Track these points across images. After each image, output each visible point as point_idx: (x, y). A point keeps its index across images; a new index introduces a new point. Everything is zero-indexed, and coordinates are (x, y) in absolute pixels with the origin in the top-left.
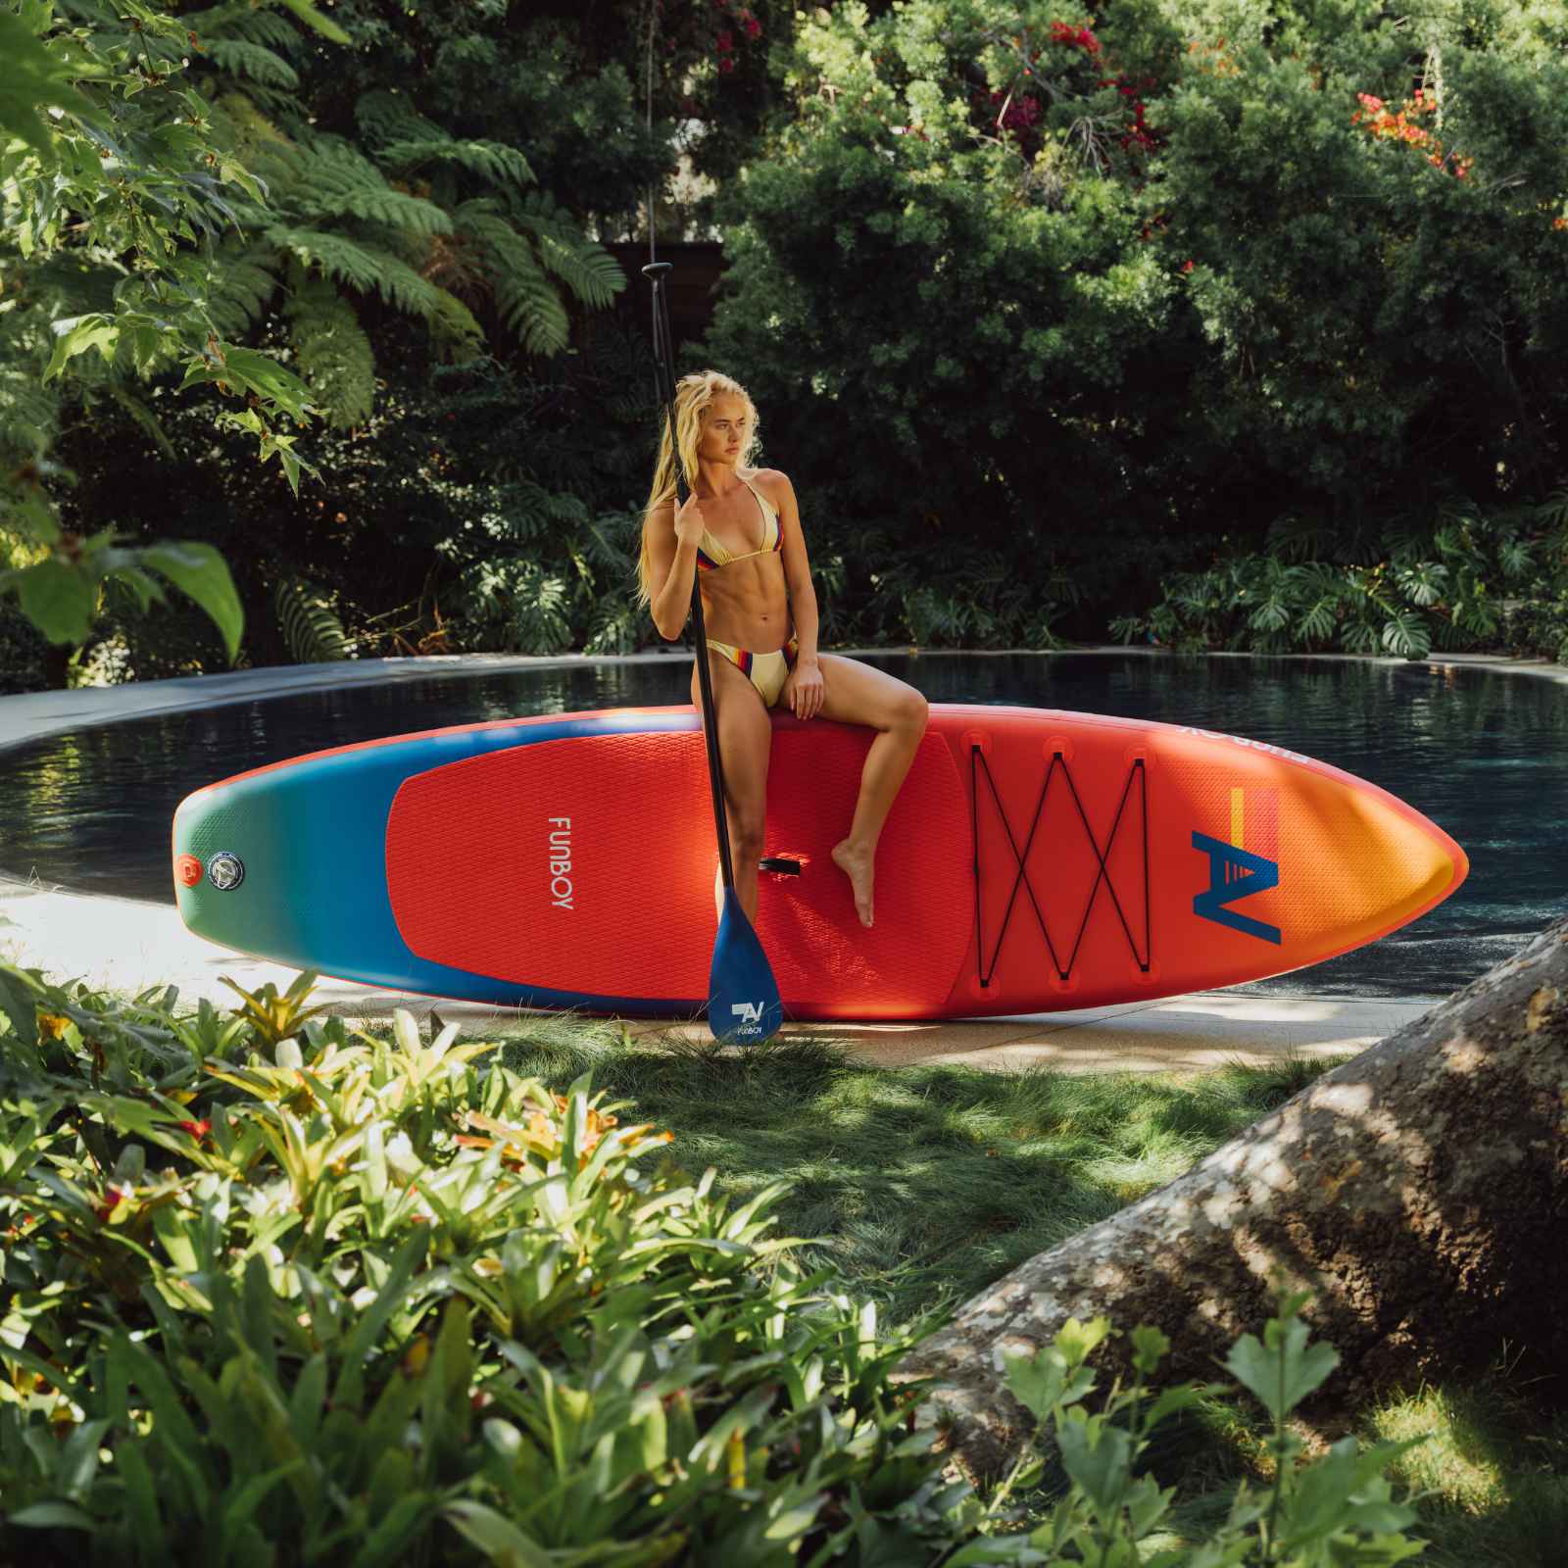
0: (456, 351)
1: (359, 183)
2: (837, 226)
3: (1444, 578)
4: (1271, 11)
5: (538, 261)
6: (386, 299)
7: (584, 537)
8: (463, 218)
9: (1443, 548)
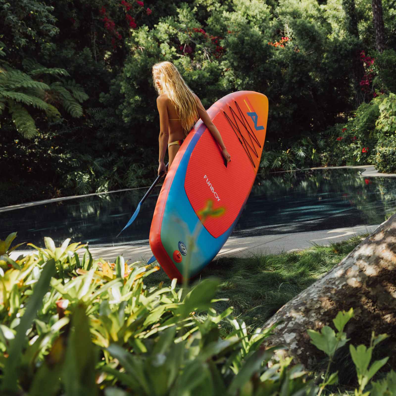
0: (54, 120)
1: (24, 80)
2: (148, 78)
3: (305, 150)
4: (247, 19)
5: (73, 97)
6: (35, 107)
7: (92, 164)
8: (53, 87)
9: (304, 143)
